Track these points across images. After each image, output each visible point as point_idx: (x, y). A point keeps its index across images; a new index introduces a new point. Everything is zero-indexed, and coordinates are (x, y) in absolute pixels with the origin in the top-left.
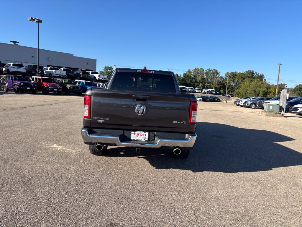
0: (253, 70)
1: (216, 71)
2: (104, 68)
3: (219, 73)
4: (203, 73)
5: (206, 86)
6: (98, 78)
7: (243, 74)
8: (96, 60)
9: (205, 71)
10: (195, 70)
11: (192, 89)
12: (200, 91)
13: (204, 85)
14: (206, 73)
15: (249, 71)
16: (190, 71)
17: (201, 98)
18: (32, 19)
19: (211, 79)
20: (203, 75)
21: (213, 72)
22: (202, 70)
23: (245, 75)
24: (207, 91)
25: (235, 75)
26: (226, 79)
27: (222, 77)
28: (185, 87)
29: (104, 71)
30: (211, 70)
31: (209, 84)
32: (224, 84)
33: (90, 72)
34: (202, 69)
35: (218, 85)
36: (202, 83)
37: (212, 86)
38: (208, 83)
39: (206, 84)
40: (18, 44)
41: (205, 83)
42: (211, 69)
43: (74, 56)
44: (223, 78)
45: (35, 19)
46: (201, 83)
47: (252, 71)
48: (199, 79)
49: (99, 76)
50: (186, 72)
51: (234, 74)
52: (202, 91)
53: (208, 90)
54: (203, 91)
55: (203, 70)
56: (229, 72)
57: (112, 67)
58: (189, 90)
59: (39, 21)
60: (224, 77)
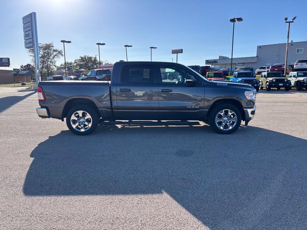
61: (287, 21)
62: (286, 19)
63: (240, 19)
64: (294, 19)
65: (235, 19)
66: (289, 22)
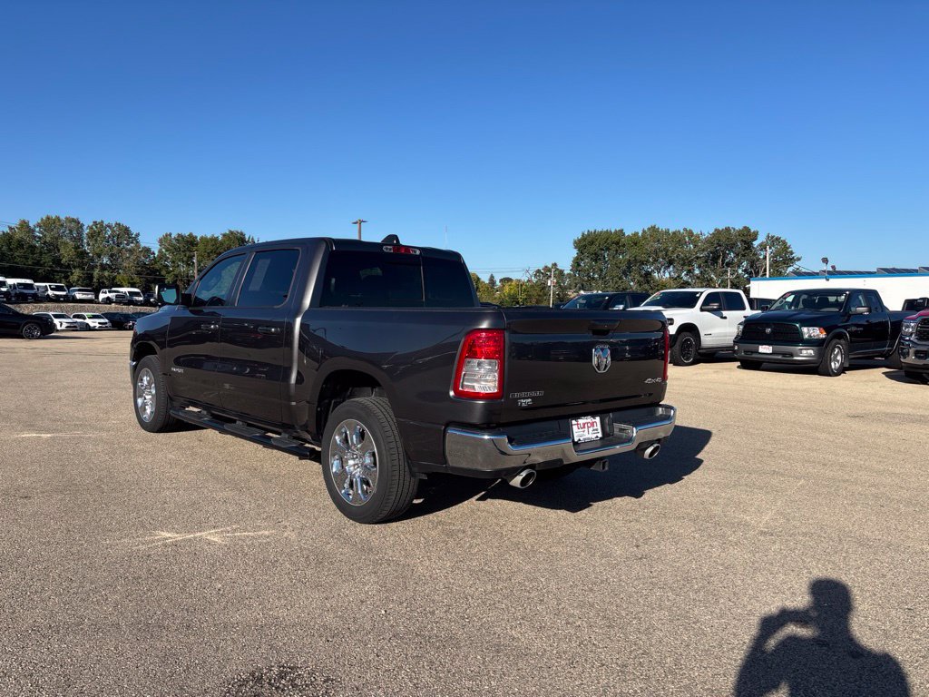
0: (244, 232)
1: (127, 230)
3: (138, 235)
4: (80, 234)
5: (98, 279)
7: (214, 240)
9: (85, 227)
10: (49, 224)
11: (58, 289)
12: (91, 296)
13: (90, 277)
14: (92, 236)
15: (232, 232)
16: (28, 227)
17: (107, 321)
19: (112, 256)
20: (81, 239)
21: (113, 231)
22: (73, 224)
23: (222, 243)
24: (115, 294)
25: (190, 242)
26: (162, 256)
27: (147, 250)
28: (32, 285)
30: (109, 226)
31: (106, 273)
32: (159, 271)
34: (73, 220)
35: (139, 273)
36: (81, 266)
37: (119, 277)
38: (103, 267)
39: (96, 273)
41: (93, 268)
42: (106, 223)
44: (154, 254)
46: (75, 267)
47: (242, 234)
48: (66, 254)
50: (11, 228)
51: (188, 242)
52: (97, 297)
53: (118, 292)
54: (102, 296)
55: (79, 225)
56: (170, 235)
58: (50, 293)
60: (156, 249)
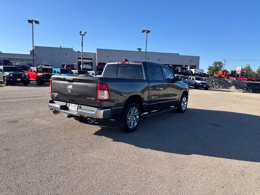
2: (213, 64)
6: (195, 73)
8: (199, 57)
18: (143, 30)
29: (213, 66)
33: (188, 67)
40: (142, 50)
43: (180, 55)
45: (145, 31)
49: (195, 71)
57: (221, 62)
59: (148, 32)
61: (81, 34)
62: (81, 32)
63: (37, 22)
64: (85, 33)
65: (33, 20)
66: (82, 35)
